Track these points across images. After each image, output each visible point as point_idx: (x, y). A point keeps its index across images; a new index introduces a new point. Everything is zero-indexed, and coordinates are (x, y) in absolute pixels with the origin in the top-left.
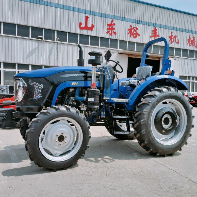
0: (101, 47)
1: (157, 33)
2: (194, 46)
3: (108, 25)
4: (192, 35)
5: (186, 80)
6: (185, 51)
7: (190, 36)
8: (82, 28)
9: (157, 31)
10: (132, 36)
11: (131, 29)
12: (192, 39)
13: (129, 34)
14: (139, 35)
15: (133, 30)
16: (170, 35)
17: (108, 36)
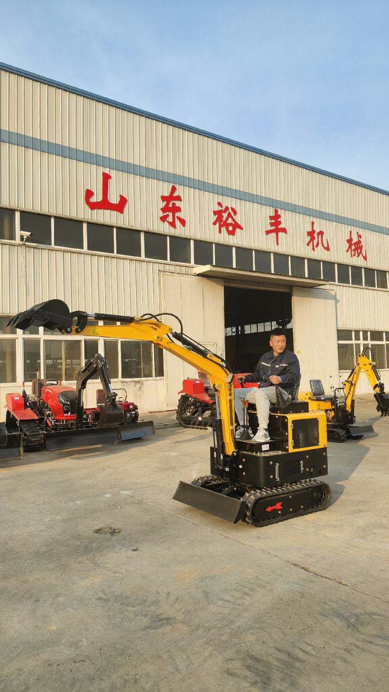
0: (147, 259)
1: (280, 223)
2: (361, 255)
3: (163, 198)
4: (355, 230)
5: (352, 340)
6: (343, 267)
7: (351, 232)
8: (93, 206)
9: (282, 219)
10: (223, 229)
11: (222, 211)
12: (355, 240)
13: (218, 224)
14: (241, 228)
15: (225, 215)
16: (311, 230)
17: (164, 228)
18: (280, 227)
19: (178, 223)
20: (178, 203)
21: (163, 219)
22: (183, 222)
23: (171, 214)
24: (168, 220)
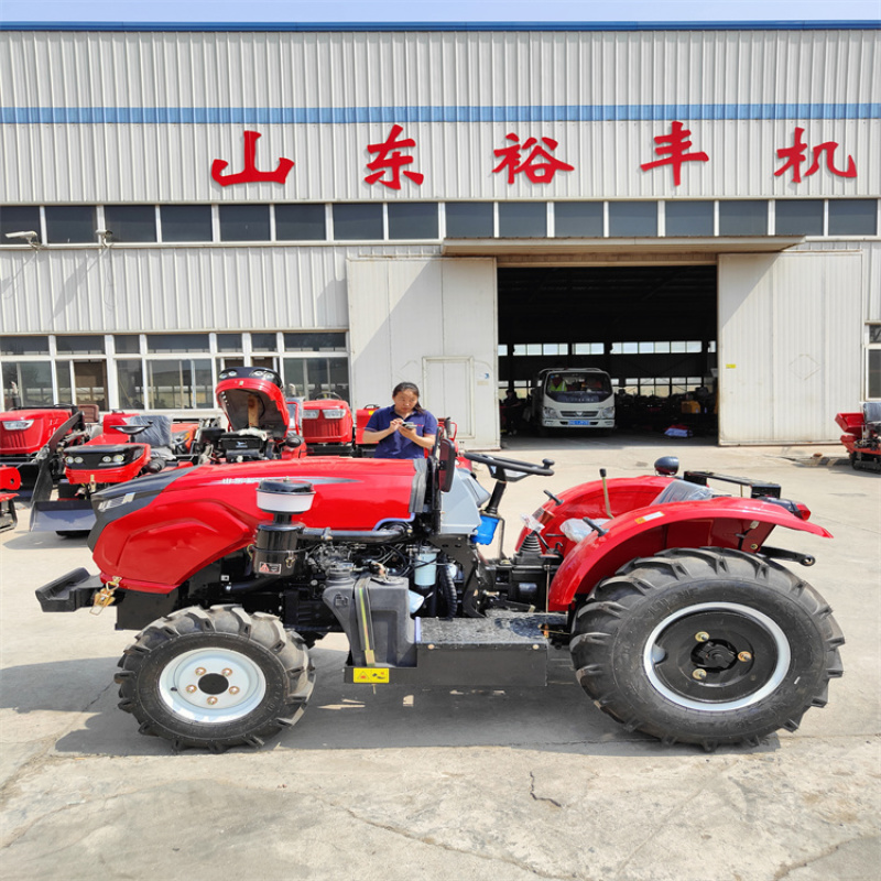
1: (688, 144)
3: (372, 148)
8: (226, 181)
14: (568, 169)
15: (524, 156)
16: (790, 146)
17: (377, 193)
18: (684, 153)
21: (370, 180)
22: (417, 178)
23: (388, 170)
24: (381, 179)
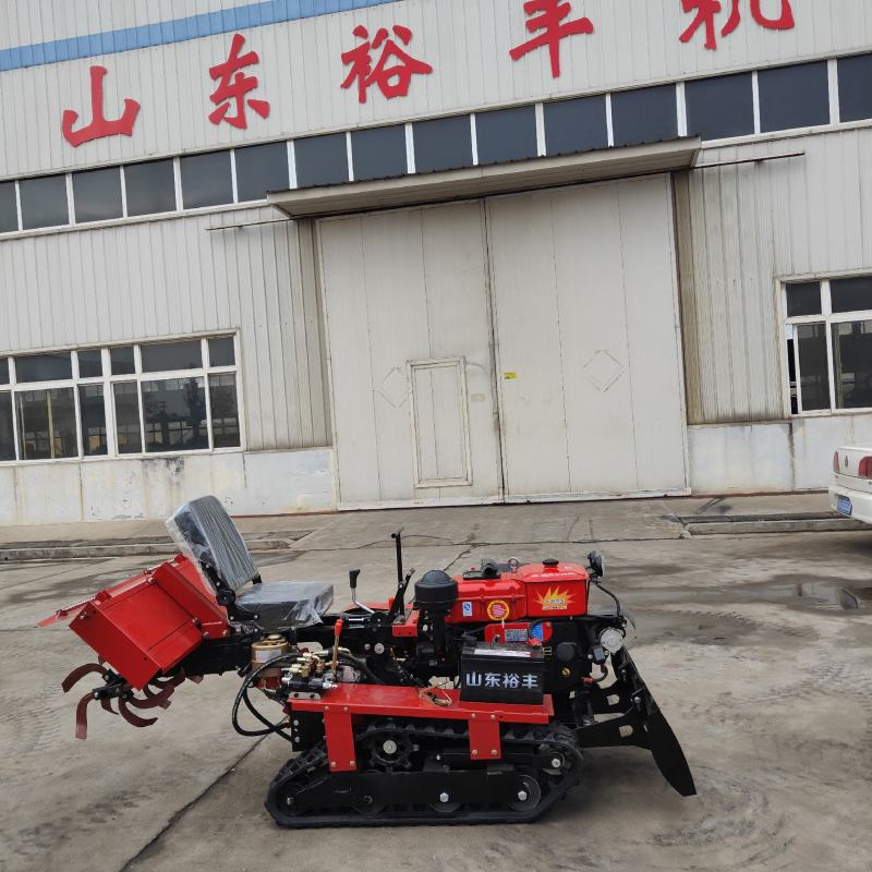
0: (188, 211)
1: (566, 8)
10: (374, 91)
11: (366, 48)
13: (355, 84)
14: (425, 69)
15: (375, 55)
18: (564, 22)
19: (250, 113)
20: (248, 72)
21: (216, 118)
22: (262, 109)
23: (233, 102)
24: (227, 115)
